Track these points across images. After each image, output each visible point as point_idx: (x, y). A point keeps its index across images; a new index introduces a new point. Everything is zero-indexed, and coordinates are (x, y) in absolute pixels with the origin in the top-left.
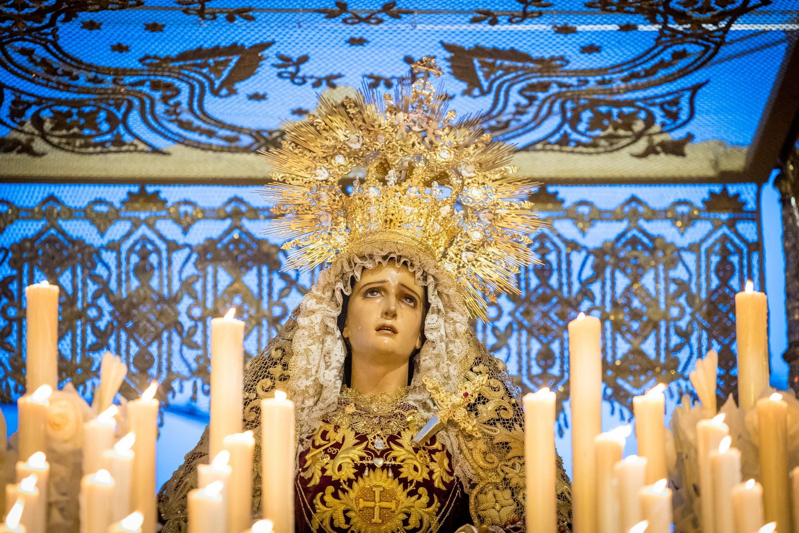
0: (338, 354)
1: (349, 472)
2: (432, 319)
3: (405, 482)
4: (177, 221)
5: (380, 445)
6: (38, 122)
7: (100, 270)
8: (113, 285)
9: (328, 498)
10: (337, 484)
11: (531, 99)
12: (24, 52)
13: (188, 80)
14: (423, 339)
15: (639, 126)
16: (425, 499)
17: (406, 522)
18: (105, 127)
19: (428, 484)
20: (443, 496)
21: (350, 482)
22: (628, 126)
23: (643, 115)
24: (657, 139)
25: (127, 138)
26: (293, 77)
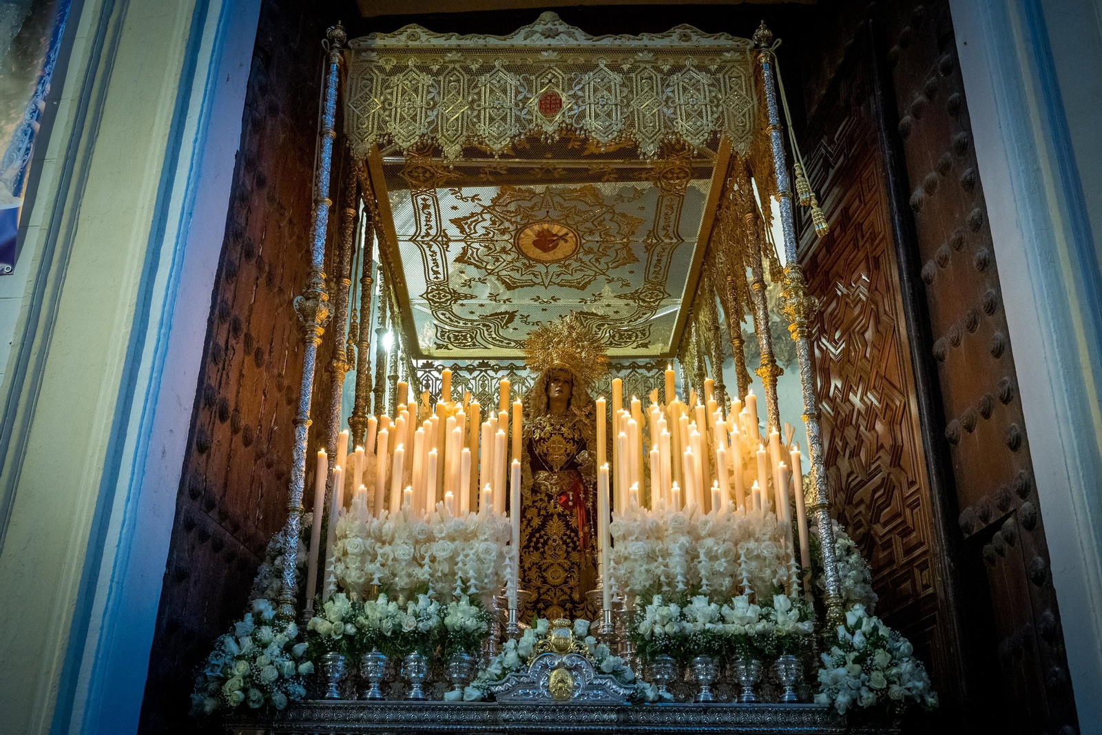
0: (545, 399)
1: (548, 435)
2: (574, 388)
3: (565, 438)
4: (494, 371)
5: (558, 427)
6: (449, 338)
7: (470, 386)
8: (474, 390)
9: (542, 444)
10: (544, 439)
11: (600, 329)
12: (443, 314)
13: (493, 323)
14: (572, 395)
15: (633, 339)
16: (572, 443)
17: (566, 451)
18: (469, 340)
19: (573, 439)
20: (577, 443)
21: (548, 439)
22: (630, 338)
23: (634, 334)
24: (640, 342)
25: (477, 343)
26: (526, 322)
